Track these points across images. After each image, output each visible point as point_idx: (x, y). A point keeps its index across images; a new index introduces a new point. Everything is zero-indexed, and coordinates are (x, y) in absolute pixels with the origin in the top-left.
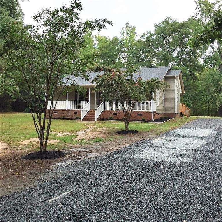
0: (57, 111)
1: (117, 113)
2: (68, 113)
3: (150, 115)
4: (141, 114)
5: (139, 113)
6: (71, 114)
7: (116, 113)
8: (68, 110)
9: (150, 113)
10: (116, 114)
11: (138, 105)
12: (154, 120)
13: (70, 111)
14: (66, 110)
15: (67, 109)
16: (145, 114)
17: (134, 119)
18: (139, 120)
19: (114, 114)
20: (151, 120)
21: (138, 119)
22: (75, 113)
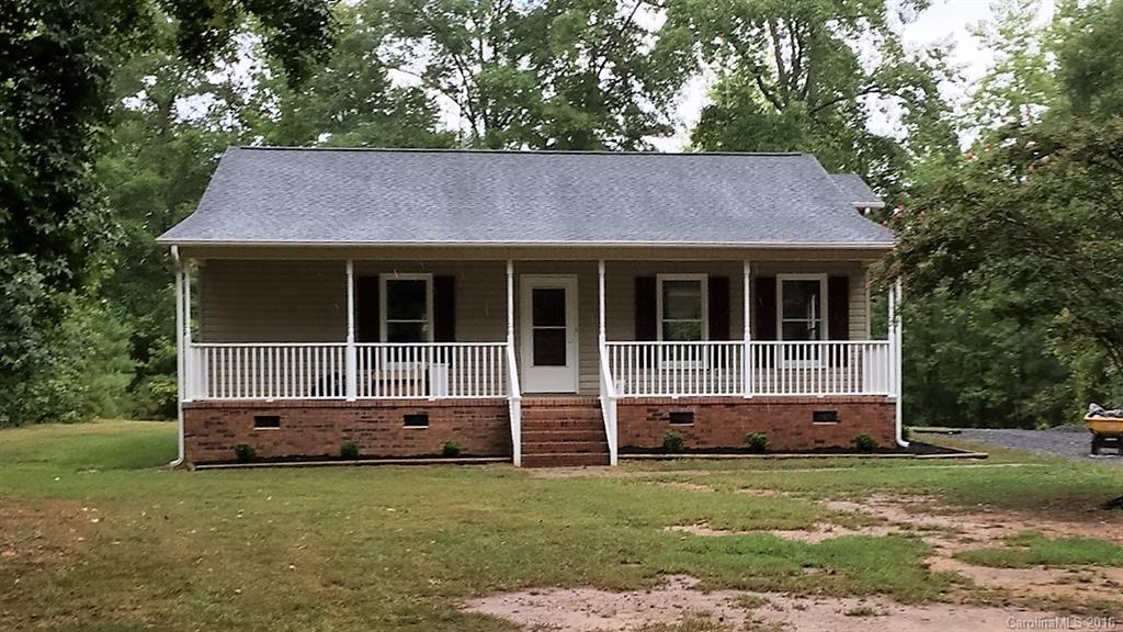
0: (278, 413)
1: (694, 409)
2: (361, 425)
3: (882, 416)
4: (831, 416)
5: (824, 409)
6: (380, 426)
7: (687, 410)
8: (359, 407)
9: (882, 404)
10: (688, 417)
11: (772, 366)
12: (906, 444)
13: (378, 406)
14: (346, 407)
15: (351, 397)
16: (858, 413)
17: (794, 441)
18: (823, 449)
19: (676, 418)
20: (888, 445)
21: (816, 442)
22: (409, 420)
